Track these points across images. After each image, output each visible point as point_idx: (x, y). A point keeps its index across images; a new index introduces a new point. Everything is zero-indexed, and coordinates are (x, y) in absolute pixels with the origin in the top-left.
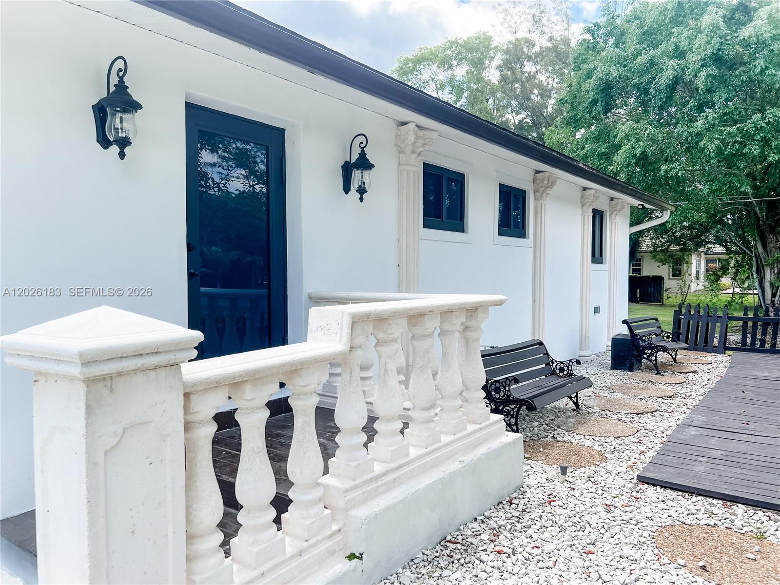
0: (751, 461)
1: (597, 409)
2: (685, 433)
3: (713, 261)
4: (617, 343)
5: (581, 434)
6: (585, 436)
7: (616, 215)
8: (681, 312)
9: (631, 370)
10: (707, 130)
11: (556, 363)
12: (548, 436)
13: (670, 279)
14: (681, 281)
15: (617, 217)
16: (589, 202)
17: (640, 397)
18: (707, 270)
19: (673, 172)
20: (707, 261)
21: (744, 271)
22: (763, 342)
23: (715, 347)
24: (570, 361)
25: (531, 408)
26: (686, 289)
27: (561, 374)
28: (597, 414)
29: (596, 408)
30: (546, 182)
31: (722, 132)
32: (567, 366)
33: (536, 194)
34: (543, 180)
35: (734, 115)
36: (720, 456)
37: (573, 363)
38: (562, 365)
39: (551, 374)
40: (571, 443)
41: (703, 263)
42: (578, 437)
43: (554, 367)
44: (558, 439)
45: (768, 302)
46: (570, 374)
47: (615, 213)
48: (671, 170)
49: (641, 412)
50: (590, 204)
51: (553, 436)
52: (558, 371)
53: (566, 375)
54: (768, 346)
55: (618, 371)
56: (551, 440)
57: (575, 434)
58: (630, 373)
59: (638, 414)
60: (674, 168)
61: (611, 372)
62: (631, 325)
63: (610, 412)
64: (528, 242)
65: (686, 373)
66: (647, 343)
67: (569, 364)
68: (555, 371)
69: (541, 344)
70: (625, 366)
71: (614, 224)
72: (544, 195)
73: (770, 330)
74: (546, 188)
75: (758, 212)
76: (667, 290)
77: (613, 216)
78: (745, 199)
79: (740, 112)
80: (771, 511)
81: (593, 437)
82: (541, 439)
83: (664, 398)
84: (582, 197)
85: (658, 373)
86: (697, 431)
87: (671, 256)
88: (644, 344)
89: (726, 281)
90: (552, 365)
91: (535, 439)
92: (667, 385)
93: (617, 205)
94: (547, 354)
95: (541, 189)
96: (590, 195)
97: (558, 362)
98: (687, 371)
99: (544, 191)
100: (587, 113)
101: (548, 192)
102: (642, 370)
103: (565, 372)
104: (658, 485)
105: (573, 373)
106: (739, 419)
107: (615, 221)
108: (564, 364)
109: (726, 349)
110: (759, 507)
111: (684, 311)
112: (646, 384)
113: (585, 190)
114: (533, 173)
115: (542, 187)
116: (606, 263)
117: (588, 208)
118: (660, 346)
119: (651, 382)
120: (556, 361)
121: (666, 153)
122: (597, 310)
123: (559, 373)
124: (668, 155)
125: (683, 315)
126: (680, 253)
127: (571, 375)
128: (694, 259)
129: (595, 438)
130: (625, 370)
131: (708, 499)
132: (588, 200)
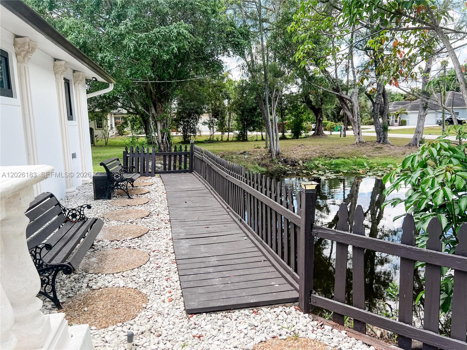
0: (236, 260)
1: (107, 242)
2: (182, 248)
3: (119, 118)
4: (96, 180)
5: (109, 274)
6: (113, 274)
7: (79, 84)
8: (127, 152)
9: (109, 198)
10: (128, 33)
11: (68, 211)
12: (82, 286)
13: (96, 129)
14: (103, 131)
15: (80, 86)
16: (60, 71)
17: (130, 221)
18: (116, 124)
19: (107, 59)
20: (115, 118)
21: (137, 124)
22: (175, 167)
23: (150, 172)
24: (82, 207)
25: (69, 270)
26: (107, 135)
27: (74, 220)
28: (109, 246)
29: (105, 240)
30: (27, 47)
31: (136, 35)
32: (79, 212)
33: (18, 56)
34: (24, 44)
35: (140, 26)
36: (217, 262)
37: (84, 208)
38: (74, 212)
39: (65, 222)
40: (107, 287)
41: (113, 119)
42: (109, 278)
43: (67, 214)
44: (94, 287)
45: (160, 142)
46: (82, 218)
47: (78, 82)
48: (105, 57)
49: (140, 235)
50: (62, 73)
51: (88, 285)
52: (70, 218)
53: (79, 219)
54: (177, 169)
55: (101, 201)
56: (86, 290)
57: (104, 274)
58: (110, 201)
59: (138, 238)
60: (107, 56)
61: (95, 202)
62: (107, 165)
63: (118, 241)
64: (15, 101)
65: (144, 194)
66: (119, 178)
67: (80, 209)
68: (68, 218)
69: (52, 196)
70: (105, 196)
71: (78, 90)
72: (26, 59)
73: (173, 158)
74: (27, 52)
75: (152, 89)
76: (96, 136)
77: (77, 84)
78: (145, 81)
79: (144, 25)
80: (281, 305)
81: (121, 274)
82: (78, 293)
83: (145, 217)
84: (54, 66)
85: (130, 198)
86: (187, 242)
87: (96, 115)
88: (117, 179)
89: (127, 129)
90: (65, 213)
91: (72, 295)
92: (140, 206)
93: (79, 76)
94: (59, 204)
95: (23, 53)
96: (61, 65)
97: (70, 210)
98: (145, 192)
99: (25, 56)
100: (36, 6)
101: (29, 56)
102: (116, 197)
103: (78, 217)
104: (203, 313)
105: (85, 217)
106: (200, 224)
107: (79, 88)
108: (75, 210)
109: (156, 173)
110: (273, 305)
111: (129, 151)
112: (126, 208)
113: (55, 61)
114: (13, 37)
115: (23, 51)
116: (76, 120)
117: (61, 75)
118: (129, 179)
119: (129, 205)
120: (68, 209)
121: (100, 45)
122: (74, 156)
123: (72, 219)
124: (102, 47)
125: (129, 154)
126: (101, 114)
127: (84, 218)
128: (109, 117)
129: (124, 274)
130: (106, 199)
131: (242, 311)
132: (60, 69)
